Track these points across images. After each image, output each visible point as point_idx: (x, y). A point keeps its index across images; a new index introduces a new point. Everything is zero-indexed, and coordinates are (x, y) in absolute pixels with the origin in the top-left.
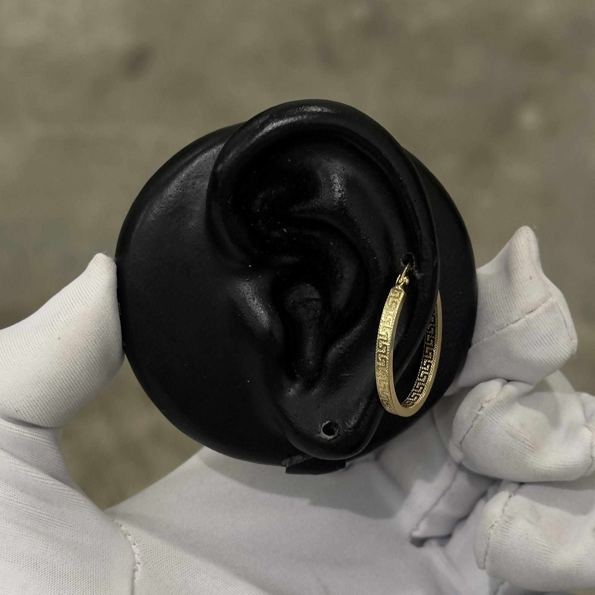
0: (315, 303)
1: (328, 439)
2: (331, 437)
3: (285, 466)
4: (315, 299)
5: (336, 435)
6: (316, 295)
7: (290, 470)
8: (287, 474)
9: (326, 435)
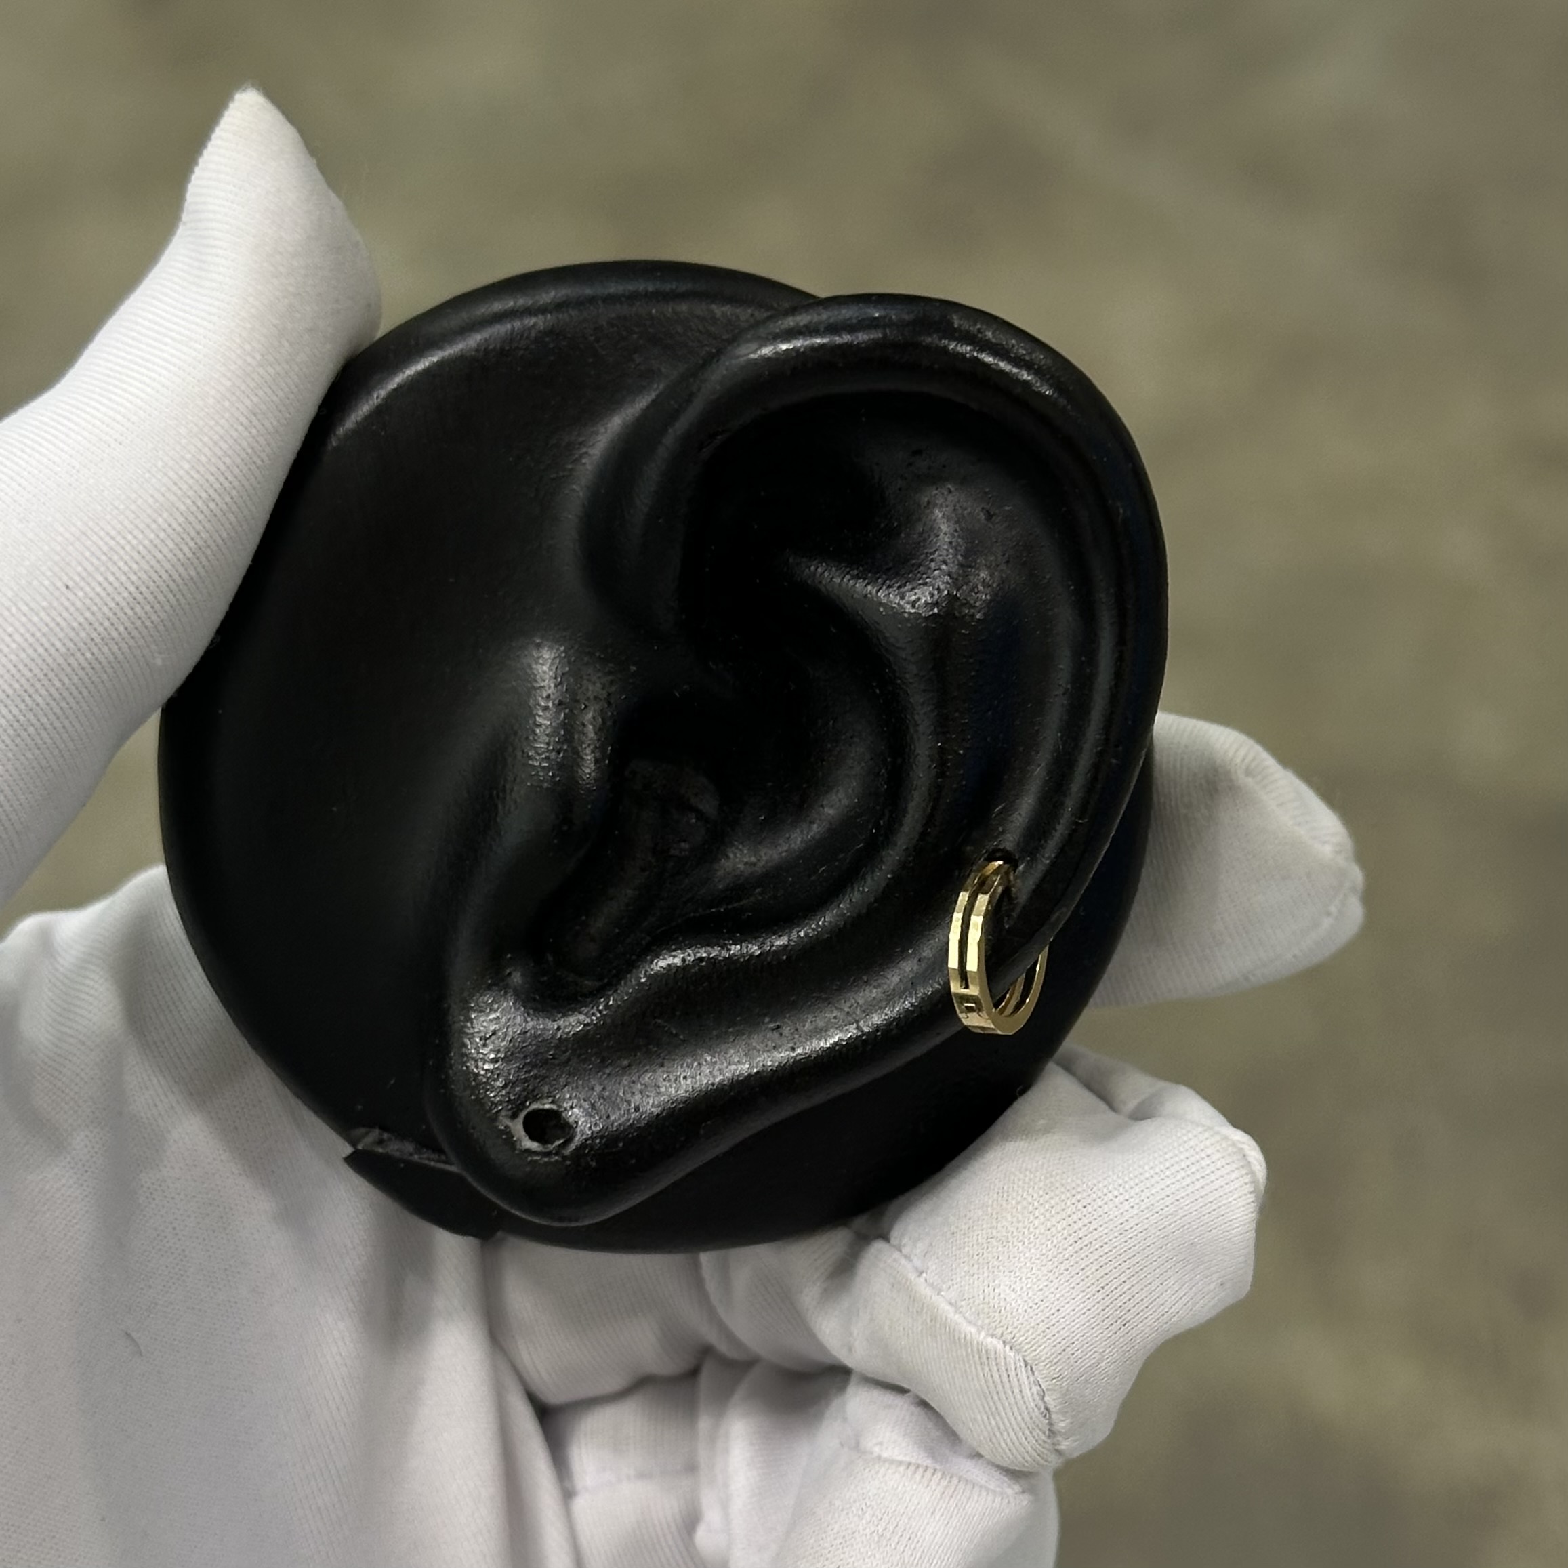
0: (693, 821)
1: (523, 1148)
2: (534, 1146)
3: (353, 1143)
4: (700, 815)
5: (551, 1147)
6: (708, 805)
7: (362, 1162)
8: (346, 1166)
9: (523, 1133)
